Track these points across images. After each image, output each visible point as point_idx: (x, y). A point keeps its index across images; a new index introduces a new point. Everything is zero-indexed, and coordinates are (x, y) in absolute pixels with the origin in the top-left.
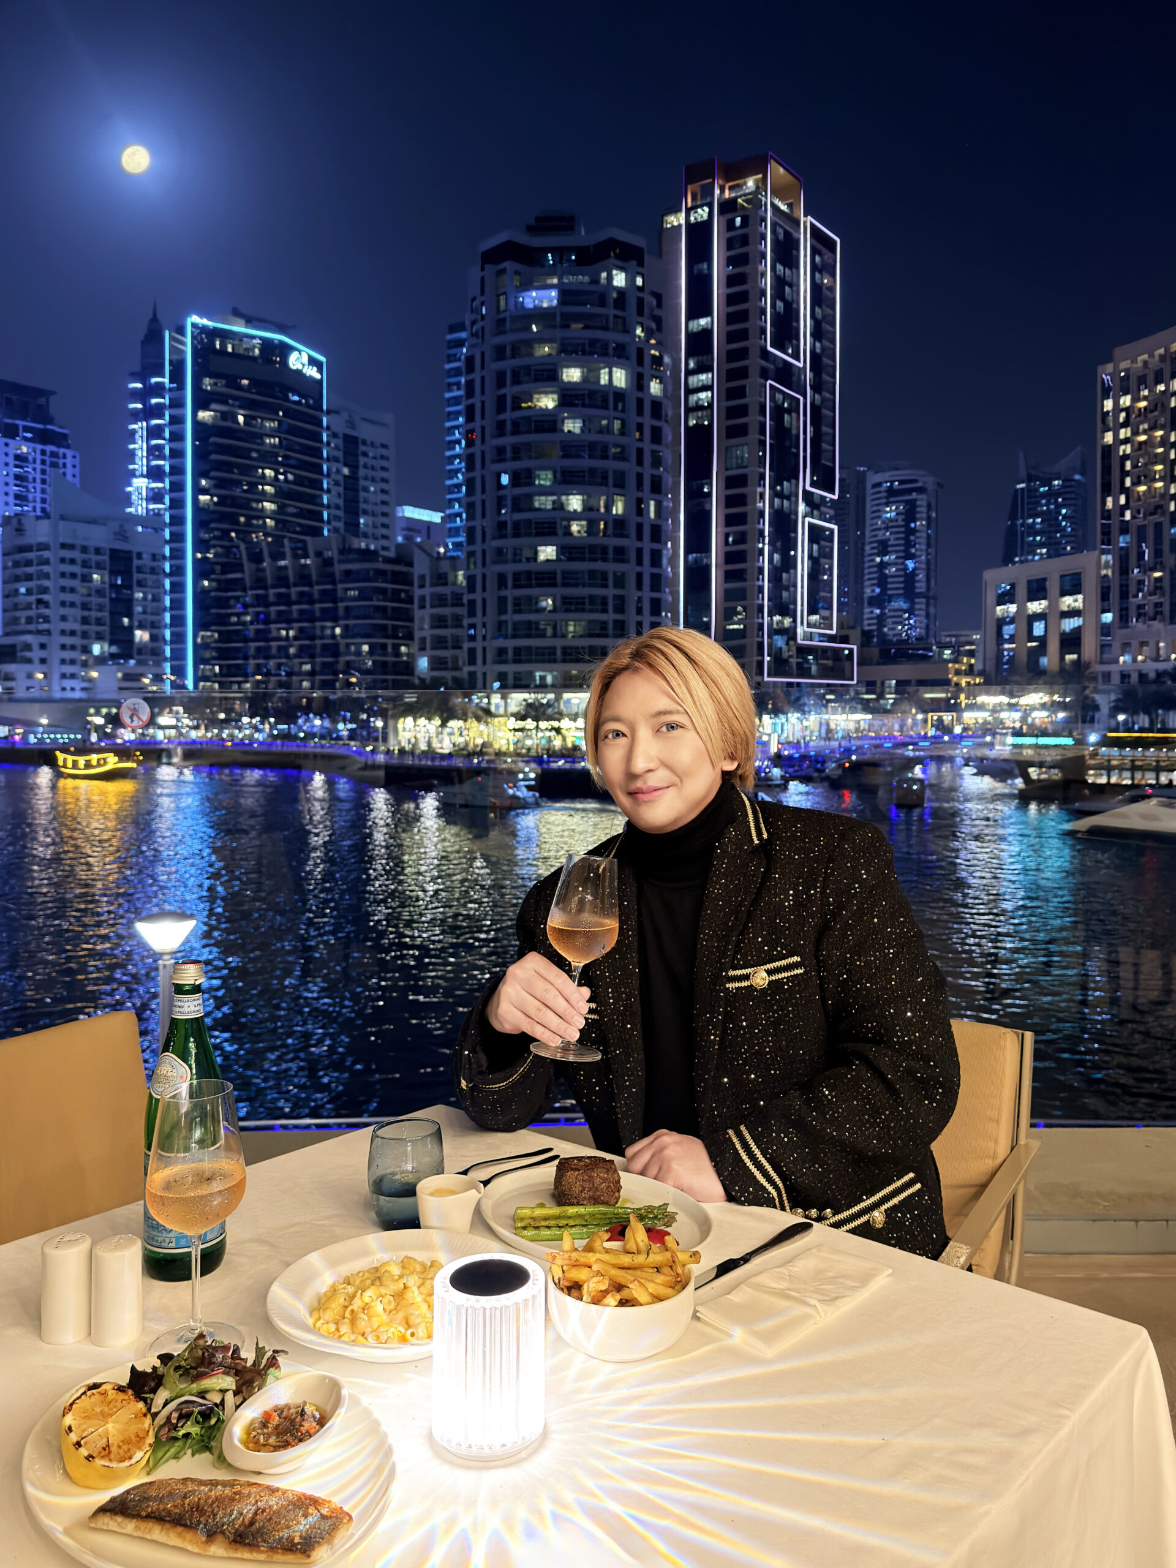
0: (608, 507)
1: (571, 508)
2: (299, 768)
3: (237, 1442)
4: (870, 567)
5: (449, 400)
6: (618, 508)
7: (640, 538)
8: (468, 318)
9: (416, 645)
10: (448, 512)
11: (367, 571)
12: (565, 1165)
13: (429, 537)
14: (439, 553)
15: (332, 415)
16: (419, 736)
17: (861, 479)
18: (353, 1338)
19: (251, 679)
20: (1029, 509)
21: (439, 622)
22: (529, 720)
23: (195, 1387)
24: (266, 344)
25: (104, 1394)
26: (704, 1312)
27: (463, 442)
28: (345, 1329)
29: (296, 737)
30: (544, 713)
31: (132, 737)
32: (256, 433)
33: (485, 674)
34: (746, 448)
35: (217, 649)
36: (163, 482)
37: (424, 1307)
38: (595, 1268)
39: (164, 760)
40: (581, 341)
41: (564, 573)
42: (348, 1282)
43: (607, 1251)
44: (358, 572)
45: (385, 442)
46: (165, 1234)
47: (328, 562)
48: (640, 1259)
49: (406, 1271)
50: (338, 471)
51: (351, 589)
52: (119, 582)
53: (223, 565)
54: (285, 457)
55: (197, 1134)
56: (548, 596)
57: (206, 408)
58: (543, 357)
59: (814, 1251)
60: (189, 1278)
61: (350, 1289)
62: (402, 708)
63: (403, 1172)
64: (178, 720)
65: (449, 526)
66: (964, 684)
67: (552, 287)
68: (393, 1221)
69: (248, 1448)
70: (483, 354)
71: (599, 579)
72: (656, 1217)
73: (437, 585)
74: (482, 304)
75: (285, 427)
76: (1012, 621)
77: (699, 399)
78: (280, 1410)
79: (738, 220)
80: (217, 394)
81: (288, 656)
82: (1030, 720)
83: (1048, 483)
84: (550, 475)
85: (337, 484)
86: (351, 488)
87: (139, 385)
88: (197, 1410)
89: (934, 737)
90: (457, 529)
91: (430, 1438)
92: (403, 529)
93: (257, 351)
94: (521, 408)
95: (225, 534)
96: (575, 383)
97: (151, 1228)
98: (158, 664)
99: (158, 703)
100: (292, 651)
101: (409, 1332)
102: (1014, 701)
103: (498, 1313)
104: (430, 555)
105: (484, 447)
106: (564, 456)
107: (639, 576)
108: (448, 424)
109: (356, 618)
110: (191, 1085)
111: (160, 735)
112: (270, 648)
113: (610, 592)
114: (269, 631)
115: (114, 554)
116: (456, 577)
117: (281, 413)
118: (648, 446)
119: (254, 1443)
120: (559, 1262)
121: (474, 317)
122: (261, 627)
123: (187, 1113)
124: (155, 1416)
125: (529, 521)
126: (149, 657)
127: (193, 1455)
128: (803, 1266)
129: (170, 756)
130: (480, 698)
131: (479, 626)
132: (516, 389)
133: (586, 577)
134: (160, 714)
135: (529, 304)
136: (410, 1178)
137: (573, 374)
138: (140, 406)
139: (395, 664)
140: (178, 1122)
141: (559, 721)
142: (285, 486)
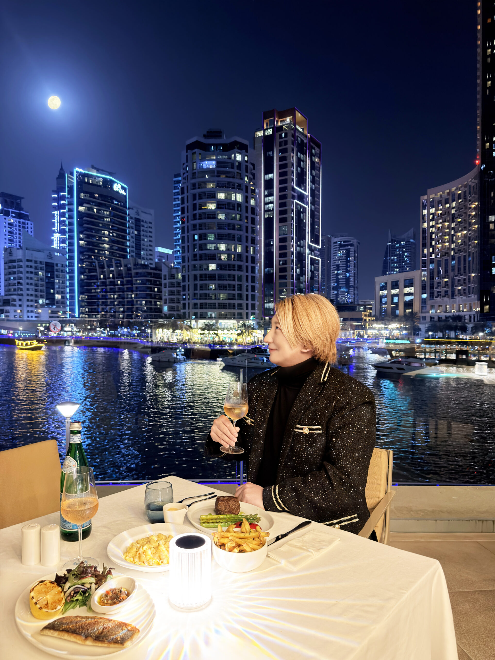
0: (235, 249)
1: (221, 249)
2: (118, 347)
3: (96, 603)
4: (333, 275)
5: (175, 205)
6: (239, 250)
7: (247, 261)
8: (182, 172)
9: (163, 301)
10: (175, 250)
11: (145, 273)
12: (219, 500)
13: (168, 260)
14: (171, 266)
15: (131, 210)
16: (164, 336)
17: (329, 240)
18: (139, 563)
19: (100, 314)
20: (392, 253)
21: (172, 293)
22: (206, 330)
23: (80, 582)
24: (105, 180)
25: (46, 584)
26: (271, 554)
27: (180, 222)
28: (136, 560)
29: (117, 336)
30: (211, 328)
31: (55, 335)
32: (101, 216)
33: (189, 313)
34: (286, 227)
35: (87, 302)
36: (66, 235)
37: (166, 552)
38: (230, 538)
39: (67, 344)
40: (224, 183)
41: (219, 275)
42: (137, 542)
43: (235, 532)
44: (141, 273)
45: (151, 221)
46: (68, 524)
47: (129, 269)
48: (247, 535)
49: (159, 539)
50: (133, 233)
51: (138, 280)
52: (49, 275)
53: (89, 269)
54: (112, 226)
55: (80, 486)
56: (213, 284)
57: (82, 205)
58: (210, 188)
59: (312, 531)
60: (77, 540)
61: (138, 545)
62: (157, 326)
63: (158, 502)
64: (72, 329)
65: (175, 255)
66: (368, 320)
67: (213, 160)
68: (154, 520)
69: (100, 605)
70: (187, 187)
71: (232, 278)
72: (253, 519)
73: (171, 279)
74: (187, 166)
75: (112, 215)
76: (386, 297)
77: (269, 207)
78: (112, 591)
79: (283, 135)
80: (86, 200)
81: (114, 305)
82: (392, 334)
83: (399, 242)
84: (213, 236)
85: (132, 237)
86: (138, 239)
87: (56, 196)
88: (81, 590)
89: (357, 339)
90: (178, 257)
91: (169, 601)
92: (158, 256)
93: (101, 183)
94: (202, 209)
95: (90, 256)
96: (223, 199)
97: (63, 521)
98: (64, 307)
99: (64, 322)
100: (116, 303)
101: (161, 561)
102: (386, 326)
103: (194, 555)
104: (168, 267)
105: (188, 224)
106: (219, 229)
107: (247, 277)
108: (174, 215)
109: (140, 291)
110: (77, 469)
111: (65, 334)
112: (107, 302)
113: (236, 283)
114: (107, 295)
115: (47, 264)
116: (178, 275)
117: (111, 209)
118: (250, 225)
119: (102, 602)
120: (216, 536)
121: (184, 171)
122: (104, 294)
123: (76, 479)
124: (65, 592)
125: (205, 254)
126: (61, 305)
127: (80, 607)
128: (307, 538)
129: (69, 343)
130: (188, 322)
131: (187, 295)
132: (201, 201)
133: (227, 276)
134: (65, 326)
135: (205, 167)
136: (160, 504)
137: (221, 196)
138: (56, 204)
139: (155, 308)
140: (73, 482)
141: (217, 331)
142: (112, 238)
